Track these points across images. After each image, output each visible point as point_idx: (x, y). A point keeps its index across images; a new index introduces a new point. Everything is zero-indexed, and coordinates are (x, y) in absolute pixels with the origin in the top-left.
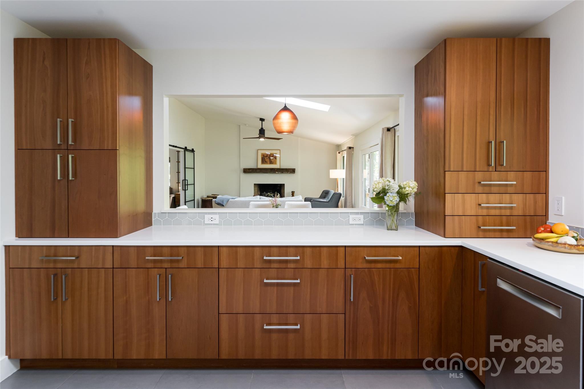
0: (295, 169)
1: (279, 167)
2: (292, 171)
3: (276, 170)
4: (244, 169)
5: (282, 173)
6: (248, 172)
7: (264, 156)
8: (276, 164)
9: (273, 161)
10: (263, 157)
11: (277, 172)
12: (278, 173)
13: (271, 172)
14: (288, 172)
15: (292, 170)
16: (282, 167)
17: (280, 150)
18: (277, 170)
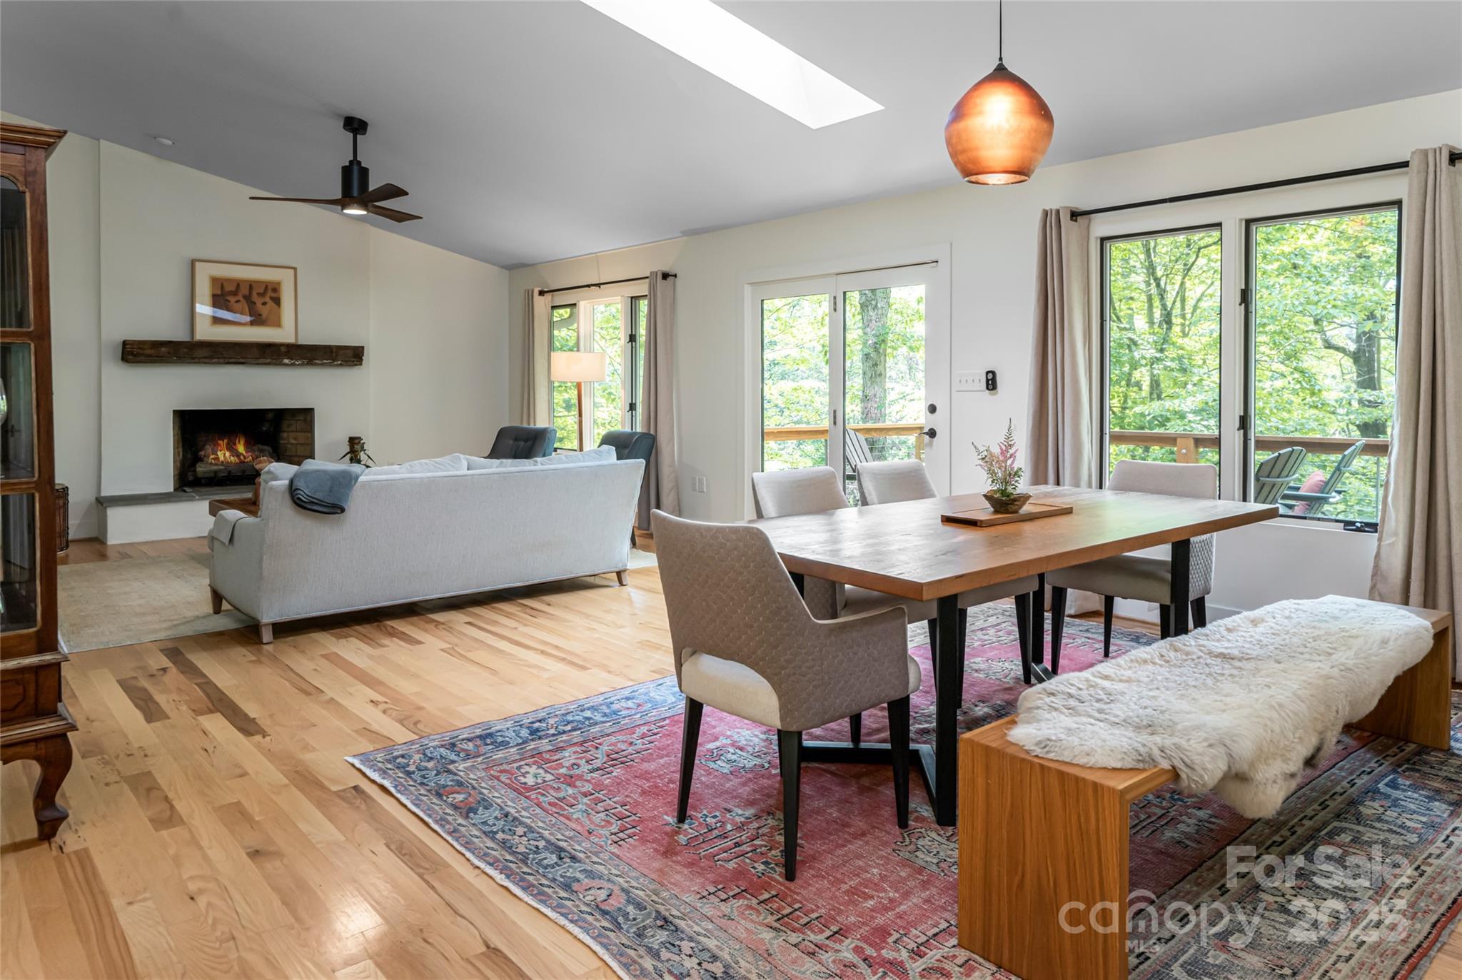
0: (363, 347)
1: (291, 340)
2: (352, 356)
3: (283, 349)
4: (125, 343)
5: (308, 364)
6: (150, 356)
7: (222, 287)
8: (277, 324)
9: (264, 311)
10: (219, 292)
11: (286, 361)
12: (293, 365)
13: (261, 361)
14: (334, 360)
15: (350, 353)
16: (305, 340)
17: (295, 269)
18: (288, 352)
